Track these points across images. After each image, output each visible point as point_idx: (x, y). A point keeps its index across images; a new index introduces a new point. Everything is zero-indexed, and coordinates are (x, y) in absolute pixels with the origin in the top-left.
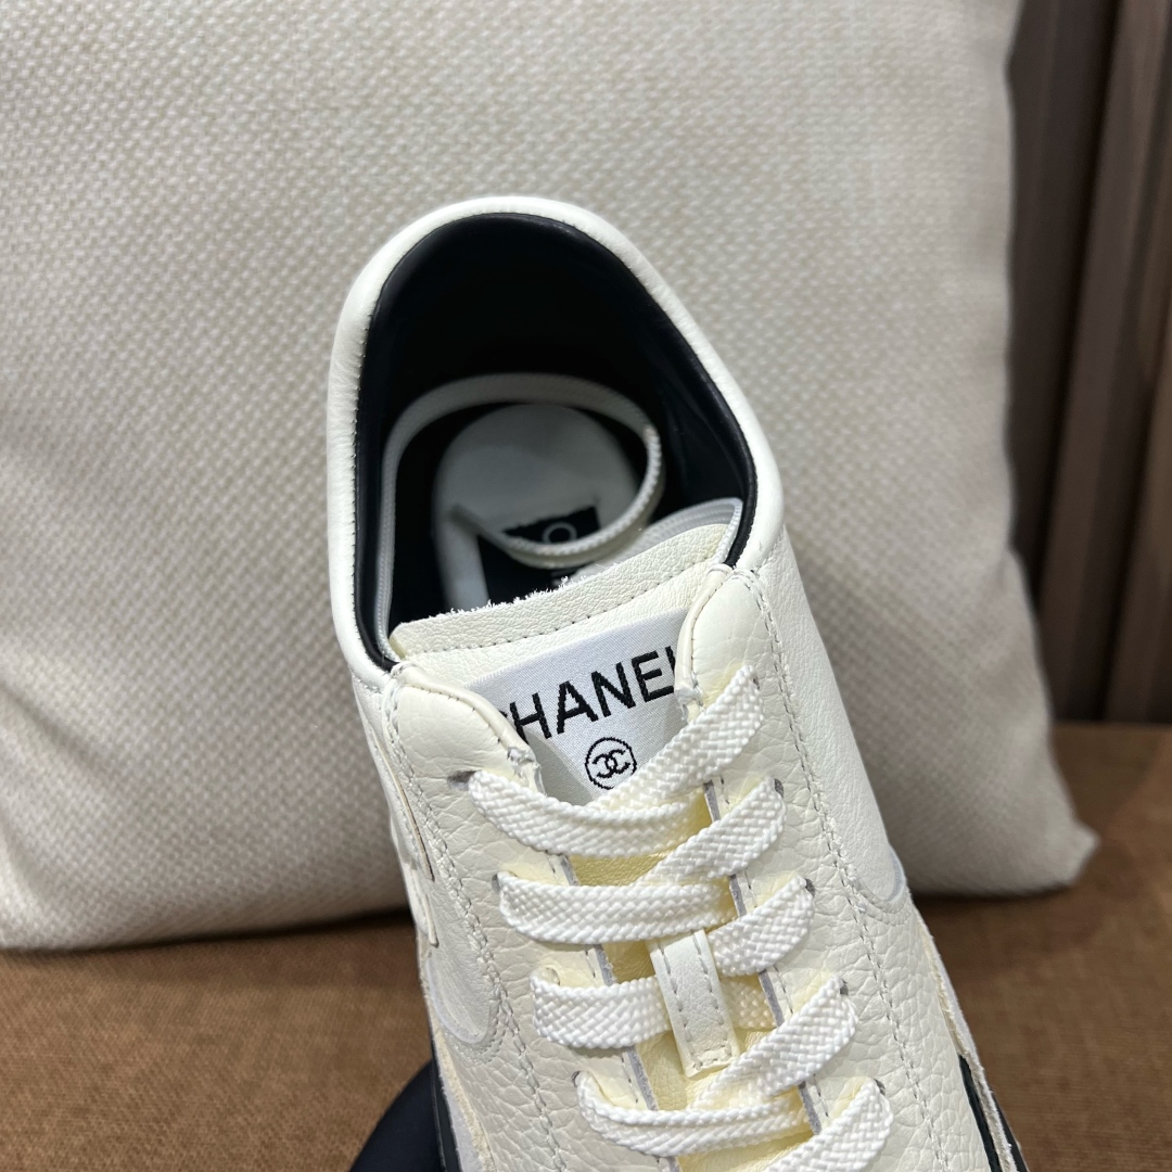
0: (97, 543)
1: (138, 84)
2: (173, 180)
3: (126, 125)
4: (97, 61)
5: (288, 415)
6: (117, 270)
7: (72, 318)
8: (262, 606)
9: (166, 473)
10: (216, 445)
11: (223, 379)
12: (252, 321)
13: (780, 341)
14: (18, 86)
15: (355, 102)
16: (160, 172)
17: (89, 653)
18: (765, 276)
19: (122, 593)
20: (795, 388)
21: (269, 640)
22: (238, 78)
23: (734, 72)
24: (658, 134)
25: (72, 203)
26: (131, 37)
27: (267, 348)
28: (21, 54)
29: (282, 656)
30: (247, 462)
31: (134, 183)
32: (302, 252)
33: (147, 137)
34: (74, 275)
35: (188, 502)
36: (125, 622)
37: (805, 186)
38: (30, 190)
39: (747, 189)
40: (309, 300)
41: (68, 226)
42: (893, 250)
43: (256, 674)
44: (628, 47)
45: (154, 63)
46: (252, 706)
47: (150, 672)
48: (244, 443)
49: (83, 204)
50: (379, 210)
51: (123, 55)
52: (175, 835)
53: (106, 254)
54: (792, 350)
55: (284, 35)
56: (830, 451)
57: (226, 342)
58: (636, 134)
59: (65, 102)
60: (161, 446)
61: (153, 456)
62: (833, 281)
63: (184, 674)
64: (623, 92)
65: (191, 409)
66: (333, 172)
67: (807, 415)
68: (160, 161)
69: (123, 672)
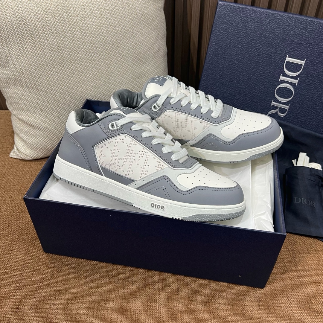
0: (36, 98)
1: (33, 29)
2: (41, 44)
3: (32, 36)
4: (26, 26)
5: (64, 77)
6: (35, 58)
7: (28, 65)
8: (63, 104)
9: (46, 87)
10: (53, 82)
11: (54, 72)
12: (57, 64)
13: (133, 60)
14: (13, 30)
15: (68, 30)
16: (39, 42)
17: (37, 114)
18: (130, 51)
19: (41, 105)
20: (136, 66)
21: (65, 109)
22: (49, 28)
23: (122, 22)
24: (112, 32)
25: (25, 48)
26: (31, 22)
27: (59, 67)
28: (13, 25)
29: (67, 111)
30: (59, 84)
31: (35, 44)
32: (63, 53)
33: (36, 37)
34: (27, 59)
35: (50, 90)
36: (42, 109)
37: (134, 37)
38: (18, 46)
39: (126, 39)
40: (65, 60)
41: (25, 51)
42: (147, 45)
43: (64, 114)
44: (107, 20)
45: (36, 26)
46: (64, 118)
47: (47, 116)
48: (58, 82)
49: (27, 48)
50: (74, 46)
51: (30, 25)
52: (55, 139)
53: (32, 55)
54: (134, 61)
55: (55, 20)
56: (141, 75)
57: (53, 67)
58: (109, 32)
59: (22, 32)
60: (45, 83)
61: (44, 84)
62: (139, 51)
63: (53, 115)
64: (107, 26)
65: (49, 77)
66: (66, 41)
67: (138, 70)
68: (39, 41)
69: (43, 116)
